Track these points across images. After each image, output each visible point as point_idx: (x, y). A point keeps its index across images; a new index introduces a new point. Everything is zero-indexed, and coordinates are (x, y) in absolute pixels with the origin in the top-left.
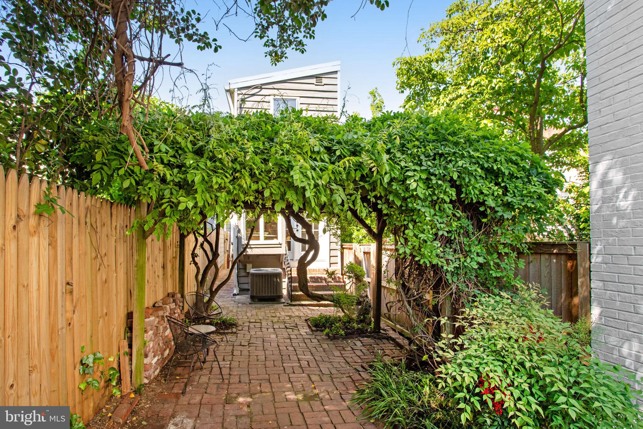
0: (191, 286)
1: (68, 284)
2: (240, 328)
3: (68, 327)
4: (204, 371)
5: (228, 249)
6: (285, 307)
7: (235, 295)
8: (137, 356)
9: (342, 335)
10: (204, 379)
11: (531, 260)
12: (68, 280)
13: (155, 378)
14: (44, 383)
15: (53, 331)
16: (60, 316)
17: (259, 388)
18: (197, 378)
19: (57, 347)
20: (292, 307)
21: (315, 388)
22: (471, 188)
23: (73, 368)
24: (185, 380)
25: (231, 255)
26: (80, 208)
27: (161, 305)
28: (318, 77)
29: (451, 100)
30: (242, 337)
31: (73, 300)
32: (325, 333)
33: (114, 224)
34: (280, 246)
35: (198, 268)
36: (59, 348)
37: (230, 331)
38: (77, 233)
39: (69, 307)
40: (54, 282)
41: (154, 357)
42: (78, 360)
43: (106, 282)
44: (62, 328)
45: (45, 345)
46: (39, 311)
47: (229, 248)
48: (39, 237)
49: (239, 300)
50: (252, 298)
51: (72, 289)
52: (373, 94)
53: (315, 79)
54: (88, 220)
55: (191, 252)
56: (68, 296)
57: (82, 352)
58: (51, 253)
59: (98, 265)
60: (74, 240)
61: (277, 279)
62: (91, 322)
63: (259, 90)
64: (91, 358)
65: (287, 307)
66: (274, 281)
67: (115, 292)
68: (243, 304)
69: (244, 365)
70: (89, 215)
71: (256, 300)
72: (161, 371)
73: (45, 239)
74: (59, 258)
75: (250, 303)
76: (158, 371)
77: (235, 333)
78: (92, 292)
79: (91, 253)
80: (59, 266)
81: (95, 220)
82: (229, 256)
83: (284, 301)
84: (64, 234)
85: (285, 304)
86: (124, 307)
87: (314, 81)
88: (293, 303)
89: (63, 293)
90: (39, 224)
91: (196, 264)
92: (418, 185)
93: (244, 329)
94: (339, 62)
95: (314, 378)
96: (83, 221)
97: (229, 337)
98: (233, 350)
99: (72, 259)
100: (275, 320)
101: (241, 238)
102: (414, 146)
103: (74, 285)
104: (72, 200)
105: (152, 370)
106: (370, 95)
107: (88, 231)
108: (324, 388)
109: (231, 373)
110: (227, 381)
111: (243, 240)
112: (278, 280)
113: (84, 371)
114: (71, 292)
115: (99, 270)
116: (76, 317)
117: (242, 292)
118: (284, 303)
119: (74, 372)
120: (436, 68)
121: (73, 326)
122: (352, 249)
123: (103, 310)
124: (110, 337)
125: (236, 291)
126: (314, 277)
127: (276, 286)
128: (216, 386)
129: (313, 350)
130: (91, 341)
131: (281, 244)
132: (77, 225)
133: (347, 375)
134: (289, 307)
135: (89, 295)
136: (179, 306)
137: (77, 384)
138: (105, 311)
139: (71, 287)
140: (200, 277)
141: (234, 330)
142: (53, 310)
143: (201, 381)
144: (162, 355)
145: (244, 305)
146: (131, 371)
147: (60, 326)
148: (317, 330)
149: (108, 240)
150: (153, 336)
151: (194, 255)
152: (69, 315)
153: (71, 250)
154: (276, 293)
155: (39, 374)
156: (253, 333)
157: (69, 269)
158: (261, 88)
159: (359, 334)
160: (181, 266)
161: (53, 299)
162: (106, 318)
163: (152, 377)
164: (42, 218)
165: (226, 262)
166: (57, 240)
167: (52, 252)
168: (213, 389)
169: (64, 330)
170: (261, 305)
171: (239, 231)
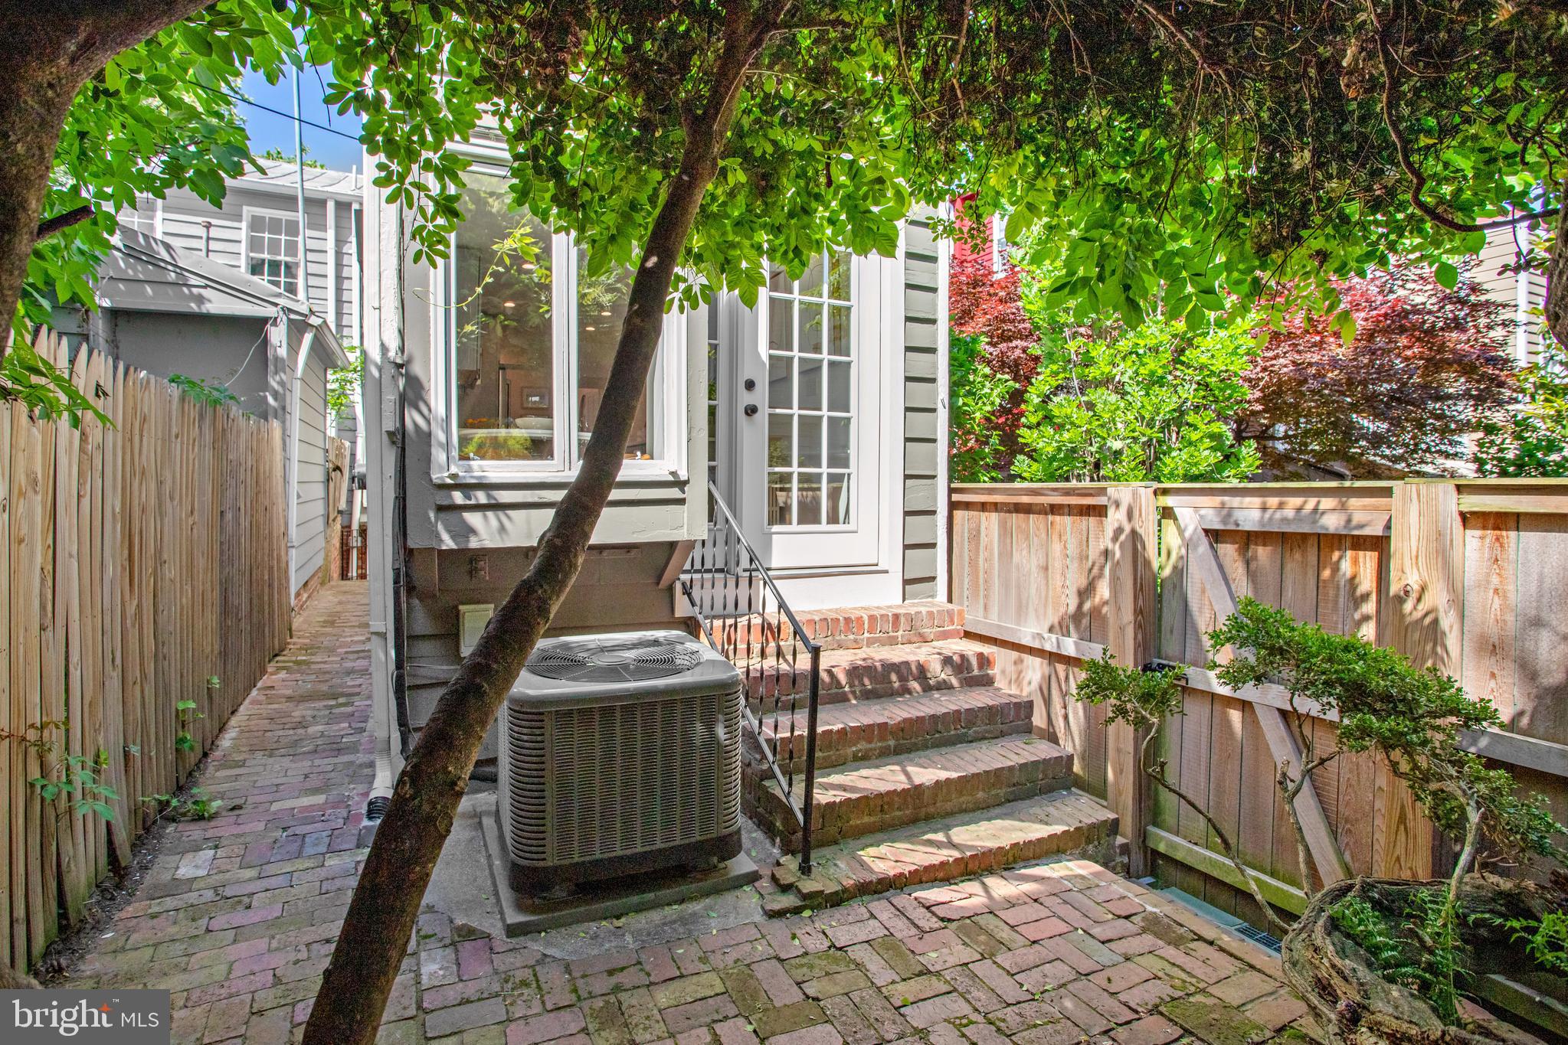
5: (343, 505)
25: (355, 526)
34: (674, 493)
47: (350, 502)
61: (710, 726)
66: (688, 742)
82: (347, 529)
101: (426, 437)
111: (439, 456)
112: (721, 731)
122: (1100, 511)
126: (869, 670)
131: (681, 484)
154: (708, 822)
165: (335, 553)
171: (413, 393)
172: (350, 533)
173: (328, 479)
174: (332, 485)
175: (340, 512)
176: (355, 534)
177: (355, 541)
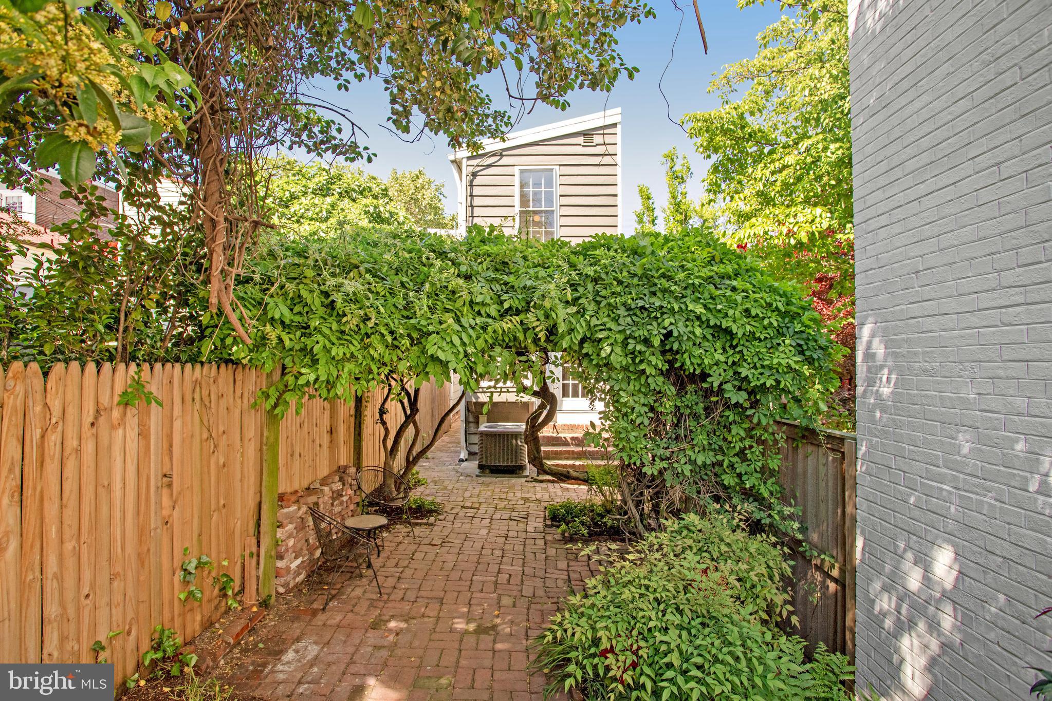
0: (374, 455)
1: (165, 476)
2: (441, 517)
3: (165, 527)
4: (364, 580)
6: (526, 484)
7: (461, 461)
8: (265, 558)
9: (583, 535)
10: (358, 592)
11: (809, 451)
12: (164, 471)
13: (296, 586)
14: (130, 593)
15: (142, 533)
16: (153, 514)
17: (423, 610)
18: (350, 590)
19: (149, 550)
20: (537, 485)
21: (498, 616)
22: (686, 356)
23: (171, 572)
24: (334, 592)
26: (185, 384)
27: (318, 486)
28: (587, 134)
29: (773, 173)
30: (440, 529)
31: (172, 495)
32: (559, 531)
33: (238, 393)
35: (387, 430)
36: (151, 551)
37: (425, 521)
38: (181, 414)
39: (166, 501)
40: (145, 477)
41: (296, 558)
42: (177, 564)
43: (224, 466)
44: (156, 529)
45: (130, 550)
46: (124, 512)
48: (125, 428)
49: (465, 468)
50: (481, 467)
51: (172, 482)
52: (671, 158)
53: (582, 138)
54: (197, 396)
55: (378, 406)
56: (165, 491)
57: (185, 555)
58: (141, 445)
59: (212, 447)
60: (175, 424)
61: (516, 441)
62: (201, 518)
63: (499, 158)
64: (194, 563)
65: (530, 484)
66: (512, 445)
67: (239, 476)
68: (468, 476)
69: (420, 575)
70: (198, 389)
71: (487, 471)
72: (308, 576)
73: (133, 430)
74: (152, 448)
75: (477, 476)
76: (302, 577)
77: (432, 524)
78: (201, 480)
79: (201, 434)
80: (152, 457)
81: (207, 393)
83: (527, 474)
84: (160, 417)
85: (529, 479)
86: (255, 493)
87: (581, 140)
88: (542, 477)
89: (158, 488)
90: (125, 414)
91: (384, 423)
92: (612, 351)
93: (447, 518)
94: (619, 110)
95: (506, 601)
96: (188, 397)
97: (417, 531)
98: (416, 551)
99: (171, 446)
100: (502, 504)
102: (613, 293)
103: (175, 477)
104: (172, 377)
105: (291, 576)
106: (664, 160)
107: (196, 409)
108: (510, 617)
109: (398, 586)
110: (385, 597)
112: (519, 442)
113: (185, 577)
114: (170, 485)
115: (213, 452)
116: (176, 513)
117: (472, 457)
118: (527, 476)
119: (173, 580)
120: (754, 123)
121: (172, 526)
123: (218, 502)
124: (231, 535)
125: (463, 455)
127: (516, 452)
128: (368, 603)
129: (530, 557)
130: (200, 542)
132: (180, 404)
133: (555, 600)
134: (534, 484)
135: (196, 484)
136: (351, 485)
137: (176, 592)
138: (222, 502)
139: (169, 479)
140: (390, 443)
141: (432, 520)
142: (142, 508)
143: (353, 594)
144: (312, 554)
145: (468, 479)
146: (258, 577)
147: (153, 526)
148: (552, 525)
149: (229, 413)
150: (295, 532)
151: (382, 412)
152: (165, 513)
153: (170, 437)
154: (516, 461)
155: (123, 583)
156: (457, 525)
157: (166, 459)
158: (502, 155)
159: (610, 536)
160: (357, 429)
161: (144, 497)
162: (224, 511)
163: (291, 585)
164: (129, 407)
166: (149, 427)
167: (142, 443)
168: (362, 608)
169: (158, 530)
170: (493, 479)
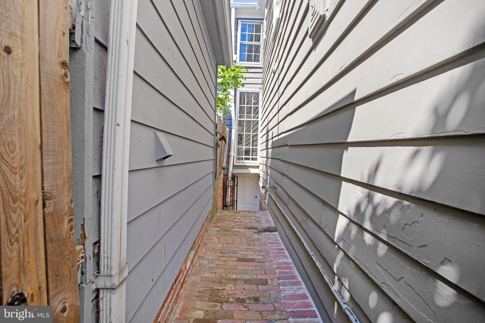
172: (227, 179)
173: (217, 145)
174: (219, 150)
175: (223, 168)
176: (230, 179)
177: (230, 183)
